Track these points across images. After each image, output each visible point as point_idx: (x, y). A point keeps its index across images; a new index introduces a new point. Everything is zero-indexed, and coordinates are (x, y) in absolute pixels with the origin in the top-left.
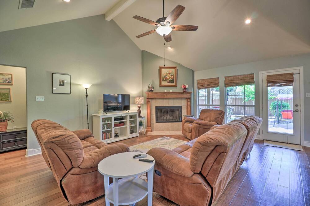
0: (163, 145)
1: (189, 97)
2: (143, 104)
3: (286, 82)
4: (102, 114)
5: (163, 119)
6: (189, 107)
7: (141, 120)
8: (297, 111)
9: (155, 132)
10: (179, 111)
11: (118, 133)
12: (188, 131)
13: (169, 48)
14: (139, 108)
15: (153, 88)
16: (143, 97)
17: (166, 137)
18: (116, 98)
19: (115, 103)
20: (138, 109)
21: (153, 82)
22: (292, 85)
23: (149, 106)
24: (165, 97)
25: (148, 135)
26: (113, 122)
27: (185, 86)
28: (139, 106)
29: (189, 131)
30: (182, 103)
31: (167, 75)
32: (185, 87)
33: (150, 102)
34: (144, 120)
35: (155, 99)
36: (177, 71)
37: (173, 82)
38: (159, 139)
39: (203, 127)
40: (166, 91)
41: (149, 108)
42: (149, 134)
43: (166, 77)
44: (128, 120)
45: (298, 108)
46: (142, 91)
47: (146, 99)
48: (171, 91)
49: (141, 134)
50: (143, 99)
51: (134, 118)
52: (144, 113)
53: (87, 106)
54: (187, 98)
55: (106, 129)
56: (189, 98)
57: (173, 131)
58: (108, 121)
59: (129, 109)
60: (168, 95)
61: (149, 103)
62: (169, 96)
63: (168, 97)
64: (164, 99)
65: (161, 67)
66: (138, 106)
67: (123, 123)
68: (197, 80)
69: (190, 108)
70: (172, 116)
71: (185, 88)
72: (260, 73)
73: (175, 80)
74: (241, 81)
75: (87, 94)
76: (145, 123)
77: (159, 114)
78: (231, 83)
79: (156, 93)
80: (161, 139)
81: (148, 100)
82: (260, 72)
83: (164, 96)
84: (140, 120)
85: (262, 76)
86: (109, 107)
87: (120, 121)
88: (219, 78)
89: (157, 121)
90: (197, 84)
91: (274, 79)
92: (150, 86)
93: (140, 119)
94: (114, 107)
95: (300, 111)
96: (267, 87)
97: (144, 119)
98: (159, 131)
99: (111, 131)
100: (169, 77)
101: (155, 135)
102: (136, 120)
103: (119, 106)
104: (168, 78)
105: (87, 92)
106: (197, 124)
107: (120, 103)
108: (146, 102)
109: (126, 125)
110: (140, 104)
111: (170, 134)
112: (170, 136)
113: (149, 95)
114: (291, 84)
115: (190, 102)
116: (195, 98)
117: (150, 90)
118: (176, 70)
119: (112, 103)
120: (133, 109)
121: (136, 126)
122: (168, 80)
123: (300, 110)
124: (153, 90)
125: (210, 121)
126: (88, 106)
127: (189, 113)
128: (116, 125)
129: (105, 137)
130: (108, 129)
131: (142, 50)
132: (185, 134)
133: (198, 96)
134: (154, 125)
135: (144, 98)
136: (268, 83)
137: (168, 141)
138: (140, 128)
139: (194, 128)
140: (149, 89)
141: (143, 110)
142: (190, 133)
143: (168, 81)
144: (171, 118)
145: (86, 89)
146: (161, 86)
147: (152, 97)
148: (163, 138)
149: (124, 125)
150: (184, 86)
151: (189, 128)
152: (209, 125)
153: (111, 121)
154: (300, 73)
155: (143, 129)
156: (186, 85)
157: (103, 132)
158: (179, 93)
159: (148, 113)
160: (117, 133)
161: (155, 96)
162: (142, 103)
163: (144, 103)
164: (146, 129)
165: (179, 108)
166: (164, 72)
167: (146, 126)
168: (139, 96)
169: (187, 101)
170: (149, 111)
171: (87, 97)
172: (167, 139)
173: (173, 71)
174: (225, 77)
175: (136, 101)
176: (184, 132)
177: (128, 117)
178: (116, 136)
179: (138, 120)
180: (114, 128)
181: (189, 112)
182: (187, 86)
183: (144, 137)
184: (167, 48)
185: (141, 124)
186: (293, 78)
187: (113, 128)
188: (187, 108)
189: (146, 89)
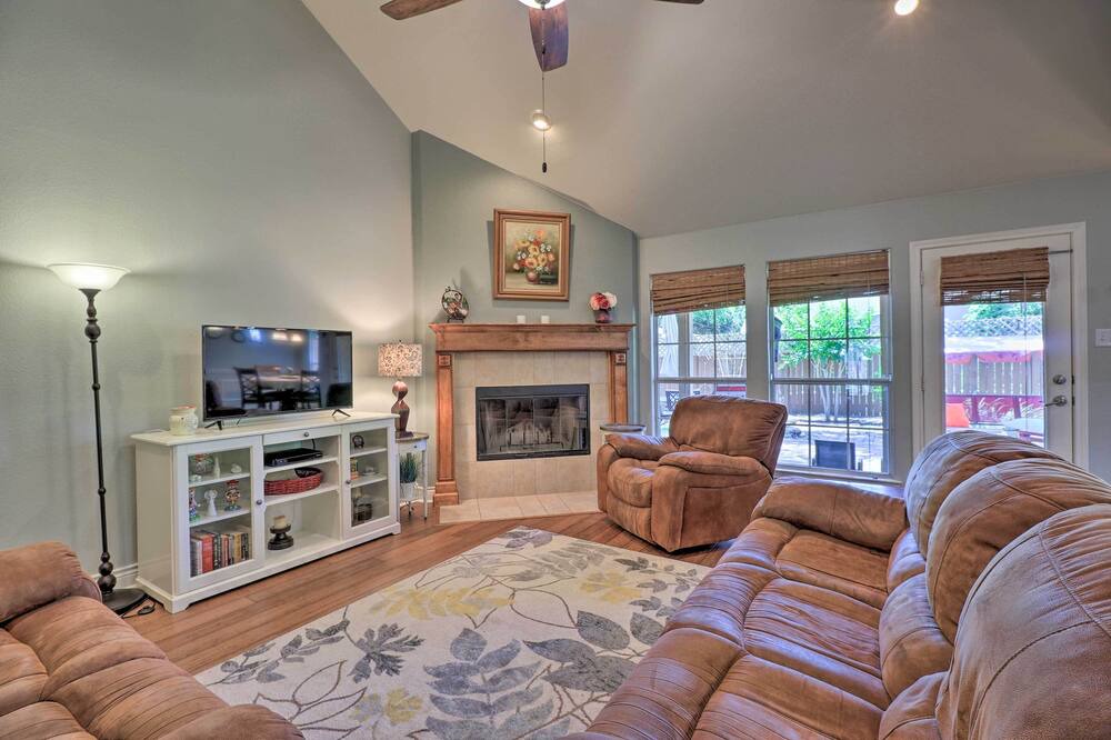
0: (523, 577)
1: (621, 345)
2: (417, 378)
3: (1020, 287)
4: (190, 435)
5: (510, 444)
6: (618, 388)
7: (408, 455)
8: (1059, 402)
9: (472, 502)
10: (577, 407)
11: (288, 528)
12: (629, 496)
13: (540, 124)
14: (402, 394)
15: (466, 304)
16: (419, 346)
17: (529, 527)
18: (299, 353)
19: (290, 373)
20: (394, 399)
21: (464, 275)
22: (1043, 299)
23: (445, 385)
24: (522, 346)
25: (443, 521)
26: (259, 473)
27: (604, 297)
28: (401, 385)
29: (639, 498)
30: (590, 373)
31: (525, 250)
32: (607, 303)
33: (449, 367)
34: (424, 453)
35: (472, 355)
36: (570, 232)
37: (554, 282)
38: (497, 545)
39: (706, 480)
40: (521, 320)
41: (446, 395)
42: (448, 515)
43: (524, 256)
44: (343, 457)
45: (1064, 391)
46: (416, 321)
47: (434, 354)
48: (545, 320)
49: (407, 517)
50: (420, 352)
51: (373, 445)
52: (423, 417)
53: (96, 389)
54: (610, 352)
55: (214, 515)
56: (620, 351)
57: (554, 495)
58: (226, 469)
59: (349, 403)
60: (532, 338)
61: (448, 371)
62: (536, 342)
63: (532, 346)
64: (515, 355)
65: (500, 213)
66: (395, 389)
67: (319, 471)
68: (653, 276)
69: (623, 396)
70: (548, 426)
71: (605, 309)
72: (914, 248)
73: (564, 271)
74: (835, 280)
75: (92, 321)
76: (428, 467)
77: (489, 419)
78: (795, 289)
79: (480, 329)
80: (506, 541)
81: (443, 359)
82: (911, 244)
83: (513, 340)
84: (404, 455)
85: (922, 260)
86: (264, 391)
87: (301, 463)
88: (741, 268)
89: (483, 453)
90: (654, 292)
91: (970, 271)
92: (451, 295)
93: (406, 449)
94: (289, 392)
95: (1073, 403)
96: (943, 303)
97: (421, 446)
98: (494, 495)
99: (245, 521)
100: (536, 257)
101: (478, 519)
102: (386, 453)
103: (306, 385)
104: (532, 264)
105: (91, 312)
106: (676, 470)
107: (313, 374)
108: (433, 368)
109: (333, 483)
110: (405, 379)
111: (545, 514)
112: (548, 524)
113: (448, 336)
114: (1038, 294)
115: (623, 368)
116: (643, 350)
117: (452, 312)
118: (564, 229)
119: (278, 373)
120: (370, 403)
121: (386, 482)
122: (532, 270)
123: (1073, 398)
124: (464, 312)
125: (725, 450)
126: (101, 392)
127: (620, 414)
128: (271, 488)
129: (209, 560)
130: (227, 509)
131: (413, 130)
132: (614, 511)
133: (656, 344)
134: (467, 468)
135: (426, 348)
136: (945, 287)
137: (545, 550)
138: (402, 494)
139: (663, 489)
140: (446, 309)
141: (417, 402)
142: (647, 510)
143: (531, 275)
144: (543, 437)
145: (91, 294)
146: (499, 295)
147: (460, 347)
148: (515, 536)
149: (321, 481)
150: (601, 298)
151: (637, 488)
152: (728, 471)
153: (246, 467)
154: (1071, 251)
155: (421, 494)
156: (607, 294)
157: (195, 533)
158: (581, 329)
159: (443, 420)
160: (281, 525)
161: (473, 341)
162: (415, 373)
163: (426, 373)
164: (431, 491)
165: (578, 395)
166: (514, 233)
167: (435, 477)
168: (398, 342)
169: (614, 364)
170: (446, 409)
171: (93, 343)
172: (538, 543)
173: (554, 231)
174: (770, 263)
175: (382, 363)
176: (609, 499)
177: (345, 443)
178: (280, 540)
179: (395, 452)
180: (265, 505)
181: (619, 412)
182: (613, 301)
183: (426, 533)
184: (531, 124)
185: (408, 473)
186: (1047, 270)
187: (259, 503)
188: (613, 393)
189: (432, 308)
